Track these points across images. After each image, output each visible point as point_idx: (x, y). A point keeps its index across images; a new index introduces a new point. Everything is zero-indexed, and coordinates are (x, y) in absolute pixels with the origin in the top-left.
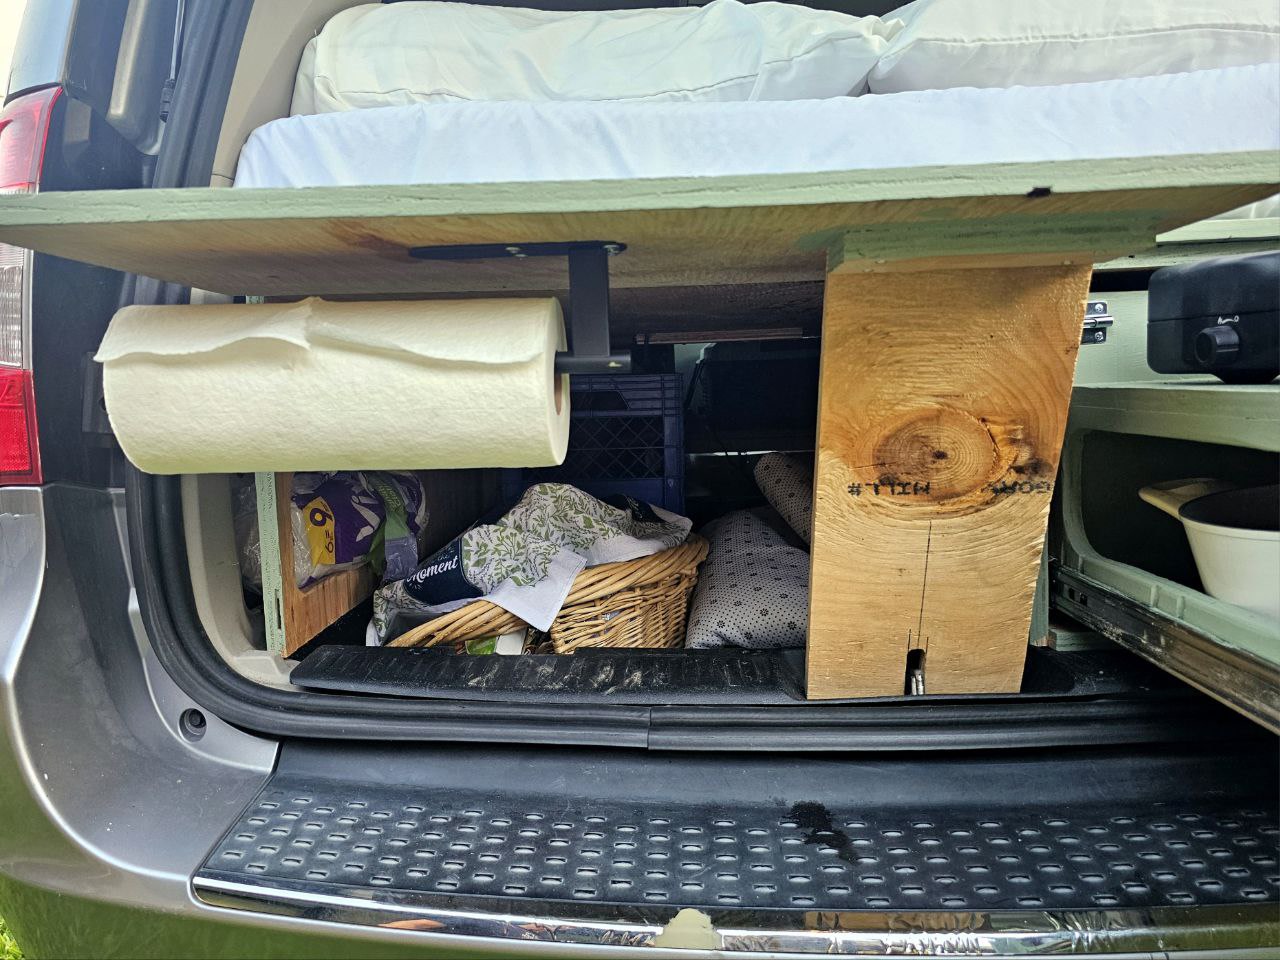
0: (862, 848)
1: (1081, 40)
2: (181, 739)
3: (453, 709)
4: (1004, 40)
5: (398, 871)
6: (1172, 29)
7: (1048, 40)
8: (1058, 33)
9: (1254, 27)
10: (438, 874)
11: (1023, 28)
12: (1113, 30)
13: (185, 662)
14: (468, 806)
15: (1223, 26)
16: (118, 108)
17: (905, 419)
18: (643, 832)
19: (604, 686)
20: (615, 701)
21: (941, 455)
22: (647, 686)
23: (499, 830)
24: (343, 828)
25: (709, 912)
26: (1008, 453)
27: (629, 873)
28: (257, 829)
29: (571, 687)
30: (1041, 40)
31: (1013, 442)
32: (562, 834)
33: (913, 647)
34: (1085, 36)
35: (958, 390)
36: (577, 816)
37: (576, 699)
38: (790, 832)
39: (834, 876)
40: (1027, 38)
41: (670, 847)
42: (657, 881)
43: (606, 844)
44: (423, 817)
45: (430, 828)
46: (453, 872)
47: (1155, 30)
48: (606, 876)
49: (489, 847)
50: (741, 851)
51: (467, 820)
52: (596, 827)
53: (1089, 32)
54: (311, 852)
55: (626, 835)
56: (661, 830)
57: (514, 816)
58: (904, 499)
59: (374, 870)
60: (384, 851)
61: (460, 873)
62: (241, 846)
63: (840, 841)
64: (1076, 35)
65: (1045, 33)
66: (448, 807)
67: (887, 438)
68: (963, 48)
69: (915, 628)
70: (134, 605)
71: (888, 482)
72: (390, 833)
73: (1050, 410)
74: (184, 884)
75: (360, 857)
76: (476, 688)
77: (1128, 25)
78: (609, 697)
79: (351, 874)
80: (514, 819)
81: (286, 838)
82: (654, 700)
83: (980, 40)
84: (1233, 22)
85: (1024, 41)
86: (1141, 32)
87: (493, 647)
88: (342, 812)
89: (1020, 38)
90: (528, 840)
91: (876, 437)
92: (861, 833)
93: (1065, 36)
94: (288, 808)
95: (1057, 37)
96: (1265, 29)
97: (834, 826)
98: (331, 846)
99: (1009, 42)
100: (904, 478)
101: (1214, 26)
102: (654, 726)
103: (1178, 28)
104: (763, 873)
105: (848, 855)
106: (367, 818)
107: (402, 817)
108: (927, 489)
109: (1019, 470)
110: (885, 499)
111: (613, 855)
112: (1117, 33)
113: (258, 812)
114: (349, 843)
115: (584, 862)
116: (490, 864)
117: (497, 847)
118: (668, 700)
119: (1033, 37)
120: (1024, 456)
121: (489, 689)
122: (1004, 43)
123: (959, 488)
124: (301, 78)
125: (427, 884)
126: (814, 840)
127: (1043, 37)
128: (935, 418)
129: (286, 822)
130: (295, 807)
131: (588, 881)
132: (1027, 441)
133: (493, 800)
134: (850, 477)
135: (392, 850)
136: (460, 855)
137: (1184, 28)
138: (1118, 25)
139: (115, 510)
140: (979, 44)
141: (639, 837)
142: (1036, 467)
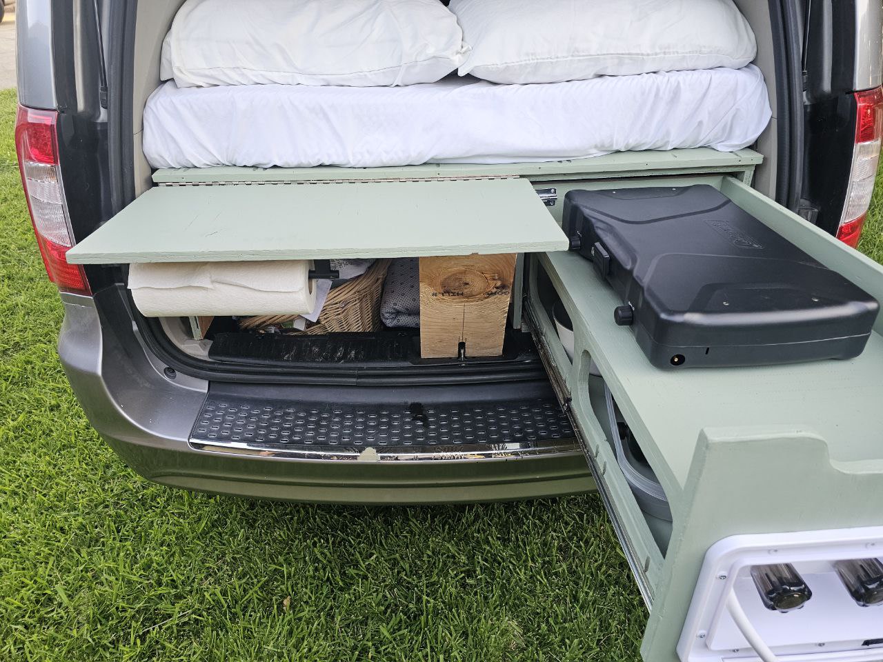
0: (431, 421)
1: (555, 60)
2: (166, 378)
3: (279, 370)
4: (517, 62)
5: (265, 435)
6: (598, 55)
7: (539, 61)
8: (543, 57)
9: (638, 54)
10: (280, 437)
11: (527, 54)
12: (571, 54)
13: (164, 352)
14: (288, 407)
15: (623, 54)
16: (81, 105)
17: (453, 273)
18: (355, 417)
19: (340, 359)
20: (344, 365)
21: (467, 284)
22: (356, 359)
23: (301, 418)
24: (241, 418)
25: (376, 448)
26: (492, 284)
27: (349, 434)
28: (208, 419)
29: (326, 360)
30: (536, 61)
31: (494, 279)
32: (325, 418)
33: (461, 341)
34: (557, 58)
35: (472, 264)
36: (330, 411)
37: (329, 365)
38: (407, 416)
39: (419, 433)
40: (529, 60)
41: (363, 423)
42: (359, 437)
43: (341, 423)
44: (272, 412)
45: (276, 417)
46: (286, 435)
47: (590, 55)
48: (341, 436)
49: (298, 425)
50: (389, 424)
51: (289, 413)
52: (337, 415)
53: (559, 56)
54: (231, 429)
55: (348, 419)
56: (361, 416)
57: (306, 411)
58: (454, 297)
59: (257, 436)
60: (259, 428)
61: (288, 436)
62: (204, 427)
63: (424, 419)
64: (553, 57)
65: (538, 57)
66: (281, 408)
67: (446, 279)
68: (497, 68)
69: (461, 336)
70: (135, 328)
71: (447, 292)
72: (260, 420)
73: (507, 269)
74: (186, 442)
75: (250, 430)
76: (288, 361)
77: (578, 52)
78: (341, 364)
79: (248, 437)
80: (306, 412)
81: (221, 423)
82: (360, 365)
83: (506, 63)
84: (627, 52)
85: (528, 62)
86: (584, 56)
87: (292, 325)
88: (240, 411)
89: (525, 60)
90: (313, 422)
91: (442, 278)
92: (432, 415)
93: (547, 58)
94: (218, 409)
95: (543, 59)
96: (642, 55)
97: (424, 413)
98: (239, 426)
99: (520, 63)
100: (453, 291)
101: (618, 54)
102: (360, 376)
103: (601, 55)
104: (396, 433)
105: (426, 425)
106: (250, 413)
107: (264, 413)
108: (462, 294)
109: (497, 288)
110: (446, 297)
111: (343, 427)
112: (572, 56)
113: (207, 411)
114: (245, 424)
115: (333, 430)
116: (299, 432)
117: (301, 425)
118: (365, 365)
119: (532, 59)
120: (499, 284)
121: (293, 361)
122: (517, 64)
123: (474, 294)
124: (163, 60)
125: (277, 440)
126: (415, 419)
127: (537, 59)
128: (465, 272)
129: (219, 416)
130: (221, 409)
131: (334, 438)
132: (499, 279)
133: (298, 404)
134: (432, 290)
135: (262, 427)
136: (288, 429)
137: (604, 55)
138: (574, 52)
139: (119, 291)
140: (505, 65)
141: (353, 419)
142: (503, 287)
